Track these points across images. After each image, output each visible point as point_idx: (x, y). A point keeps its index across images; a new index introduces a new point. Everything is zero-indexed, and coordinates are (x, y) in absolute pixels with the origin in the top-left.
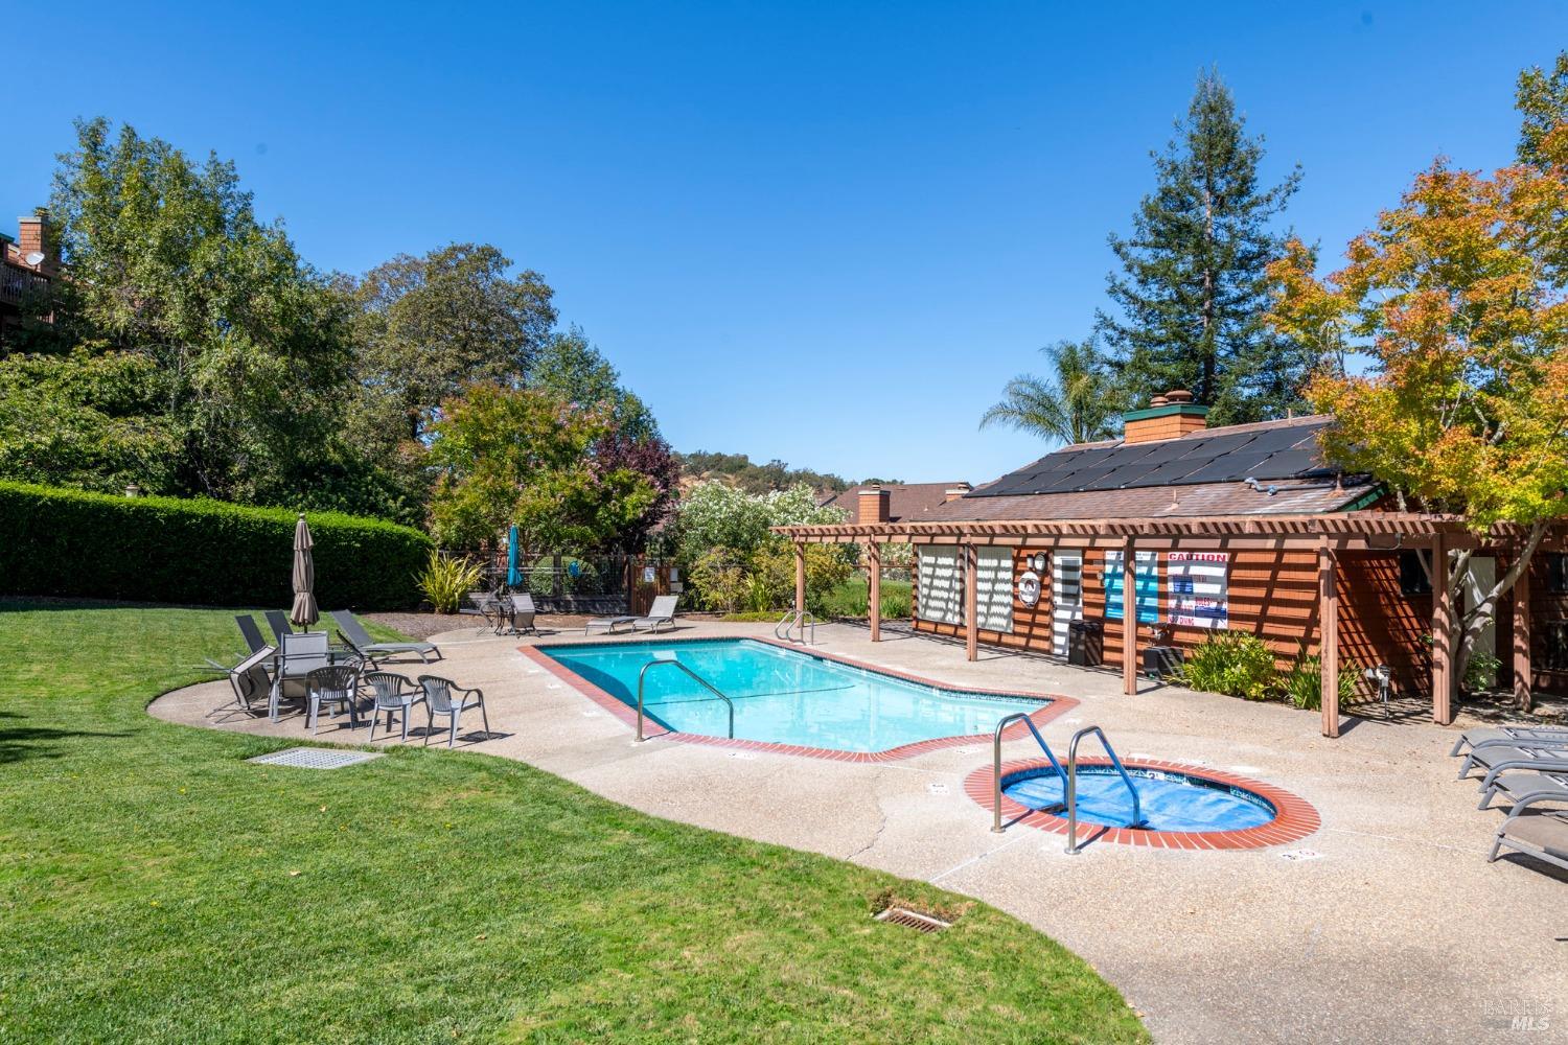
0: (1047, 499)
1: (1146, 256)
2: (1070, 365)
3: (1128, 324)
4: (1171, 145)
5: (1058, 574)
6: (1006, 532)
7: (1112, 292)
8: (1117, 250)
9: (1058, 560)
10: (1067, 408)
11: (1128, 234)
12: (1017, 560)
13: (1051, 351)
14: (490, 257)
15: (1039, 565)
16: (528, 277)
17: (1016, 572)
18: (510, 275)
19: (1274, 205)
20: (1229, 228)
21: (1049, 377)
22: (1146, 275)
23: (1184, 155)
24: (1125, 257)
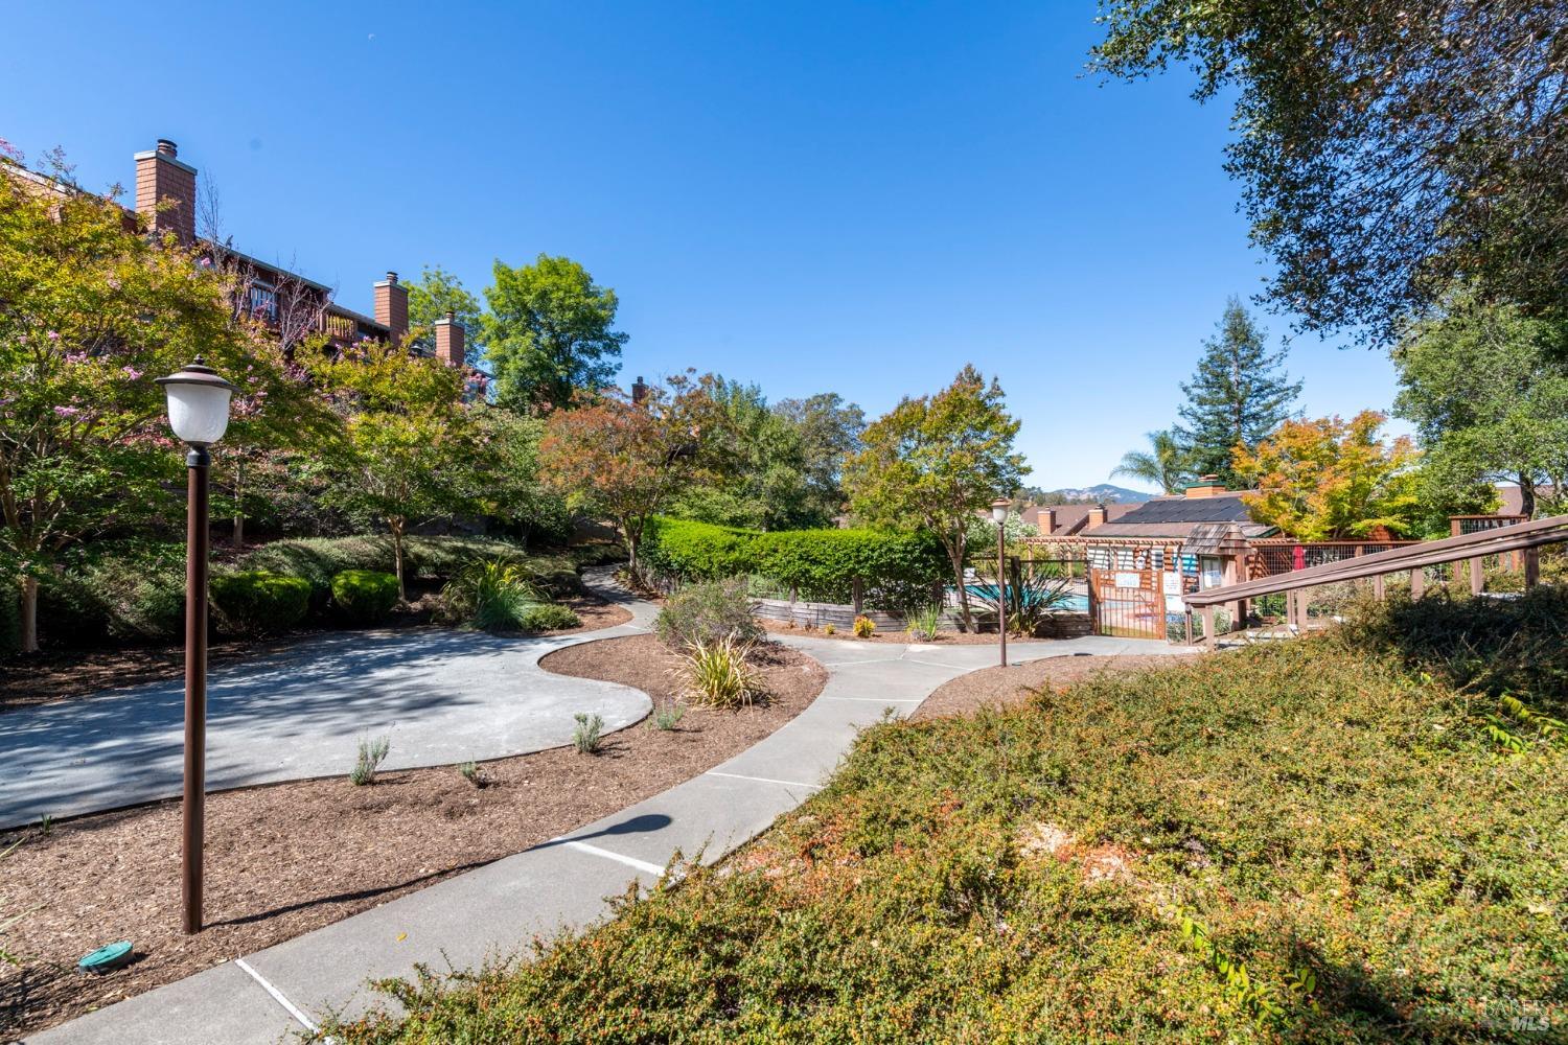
0: (1148, 526)
1: (1203, 392)
2: (1162, 443)
3: (1192, 430)
4: (1213, 337)
5: (1154, 558)
6: (1131, 543)
7: (1182, 414)
8: (1185, 389)
9: (1153, 552)
10: (1159, 466)
11: (1189, 382)
12: (1135, 551)
13: (1151, 436)
14: (834, 398)
15: (1145, 554)
16: (852, 407)
17: (1135, 557)
18: (842, 407)
19: (1274, 363)
20: (1249, 377)
21: (1149, 450)
22: (1202, 402)
23: (1220, 341)
24: (1189, 393)
